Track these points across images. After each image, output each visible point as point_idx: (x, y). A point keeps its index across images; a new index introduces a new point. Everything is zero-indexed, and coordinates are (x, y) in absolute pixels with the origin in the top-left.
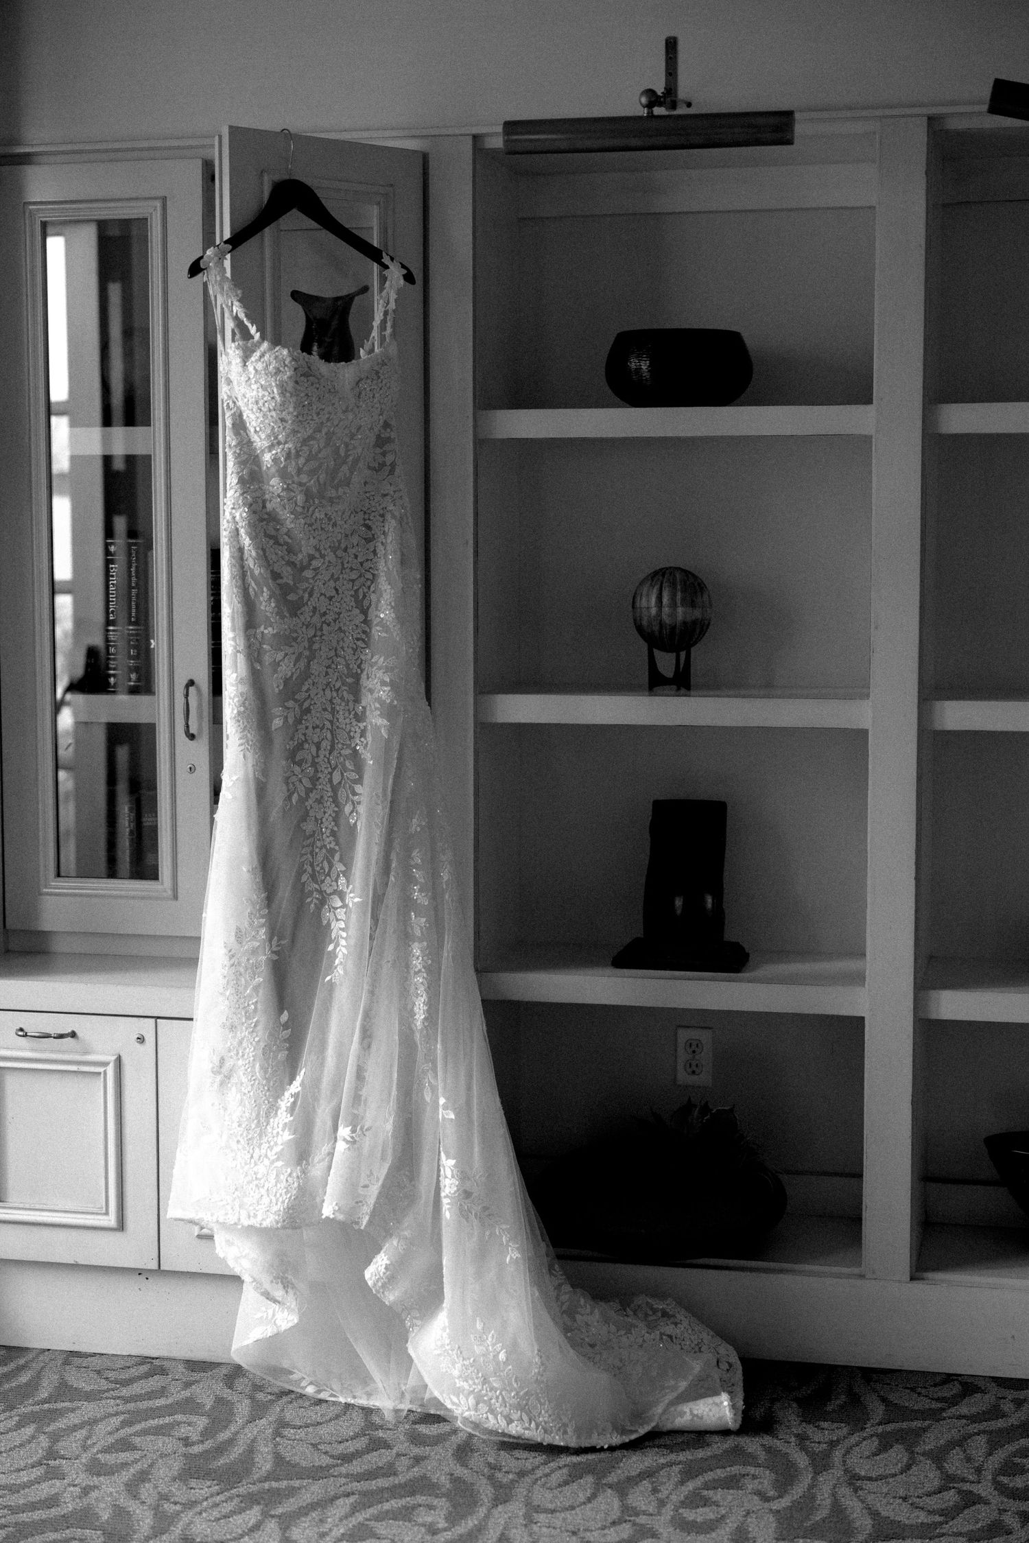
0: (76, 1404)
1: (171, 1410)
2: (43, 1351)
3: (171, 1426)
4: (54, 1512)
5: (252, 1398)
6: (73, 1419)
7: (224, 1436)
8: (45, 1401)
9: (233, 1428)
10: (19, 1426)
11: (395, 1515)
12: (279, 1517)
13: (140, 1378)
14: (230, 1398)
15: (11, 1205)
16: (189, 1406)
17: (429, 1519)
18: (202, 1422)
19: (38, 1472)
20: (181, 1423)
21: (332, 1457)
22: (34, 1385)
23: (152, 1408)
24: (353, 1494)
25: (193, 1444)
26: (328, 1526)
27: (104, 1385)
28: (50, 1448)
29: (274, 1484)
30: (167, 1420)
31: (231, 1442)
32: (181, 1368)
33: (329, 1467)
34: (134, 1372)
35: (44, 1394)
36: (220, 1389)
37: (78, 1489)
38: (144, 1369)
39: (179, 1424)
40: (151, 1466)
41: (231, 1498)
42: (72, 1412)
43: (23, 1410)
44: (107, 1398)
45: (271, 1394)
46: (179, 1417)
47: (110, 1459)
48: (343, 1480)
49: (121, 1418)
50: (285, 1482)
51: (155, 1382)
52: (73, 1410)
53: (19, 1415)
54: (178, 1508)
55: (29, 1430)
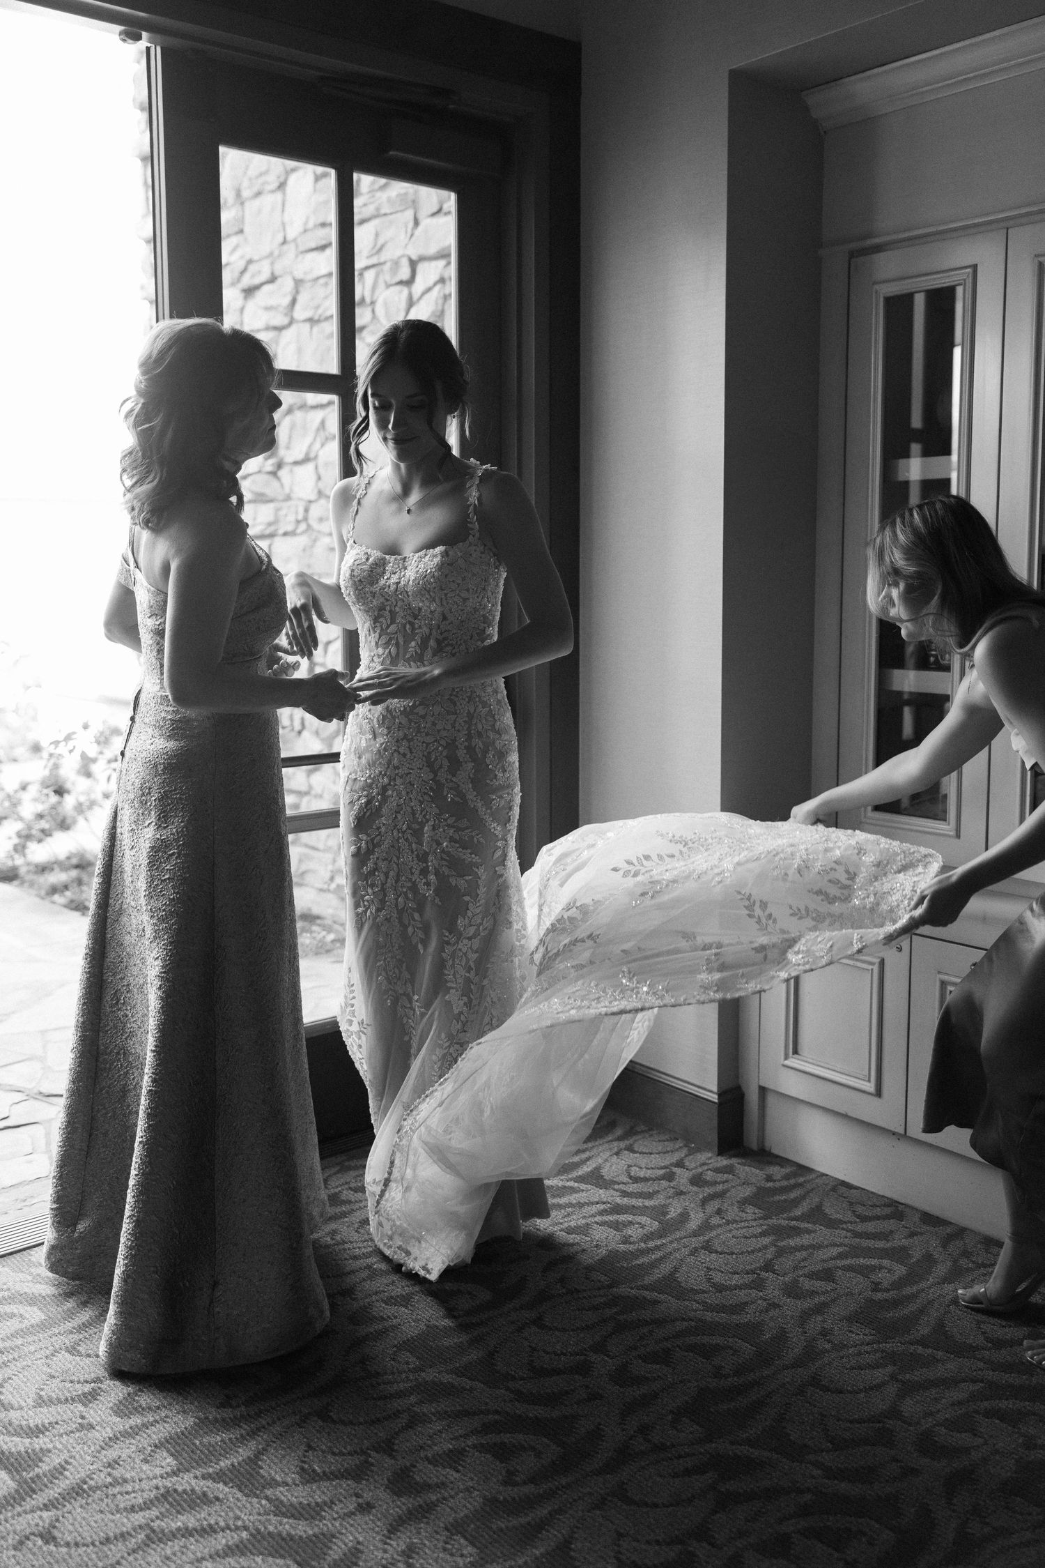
0: (818, 1227)
1: (884, 1253)
2: (823, 1175)
3: (873, 1269)
4: (735, 1318)
5: (955, 1261)
6: (805, 1240)
7: (908, 1291)
8: (796, 1219)
9: (923, 1285)
10: (763, 1234)
11: (1002, 1416)
12: (903, 1383)
13: (878, 1218)
14: (937, 1256)
15: (805, 1059)
16: (899, 1254)
17: (1032, 1431)
18: (900, 1270)
19: (748, 1279)
20: (883, 1268)
21: (987, 1339)
22: (796, 1202)
23: (870, 1248)
24: (982, 1381)
25: (881, 1290)
26: (939, 1406)
27: (849, 1216)
28: (771, 1260)
29: (920, 1350)
30: (875, 1262)
31: (912, 1297)
32: (916, 1219)
33: (977, 1348)
34: (878, 1211)
35: (798, 1212)
36: (934, 1245)
37: (765, 1304)
38: (888, 1211)
39: (881, 1267)
40: (833, 1300)
41: (876, 1351)
42: (808, 1234)
43: (774, 1221)
44: (843, 1229)
45: (973, 1262)
46: (885, 1262)
47: (807, 1284)
48: (981, 1365)
49: (841, 1250)
50: (930, 1350)
51: (890, 1225)
52: (808, 1232)
53: (769, 1225)
54: (828, 1346)
55: (766, 1240)
